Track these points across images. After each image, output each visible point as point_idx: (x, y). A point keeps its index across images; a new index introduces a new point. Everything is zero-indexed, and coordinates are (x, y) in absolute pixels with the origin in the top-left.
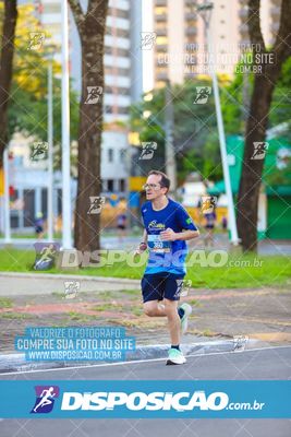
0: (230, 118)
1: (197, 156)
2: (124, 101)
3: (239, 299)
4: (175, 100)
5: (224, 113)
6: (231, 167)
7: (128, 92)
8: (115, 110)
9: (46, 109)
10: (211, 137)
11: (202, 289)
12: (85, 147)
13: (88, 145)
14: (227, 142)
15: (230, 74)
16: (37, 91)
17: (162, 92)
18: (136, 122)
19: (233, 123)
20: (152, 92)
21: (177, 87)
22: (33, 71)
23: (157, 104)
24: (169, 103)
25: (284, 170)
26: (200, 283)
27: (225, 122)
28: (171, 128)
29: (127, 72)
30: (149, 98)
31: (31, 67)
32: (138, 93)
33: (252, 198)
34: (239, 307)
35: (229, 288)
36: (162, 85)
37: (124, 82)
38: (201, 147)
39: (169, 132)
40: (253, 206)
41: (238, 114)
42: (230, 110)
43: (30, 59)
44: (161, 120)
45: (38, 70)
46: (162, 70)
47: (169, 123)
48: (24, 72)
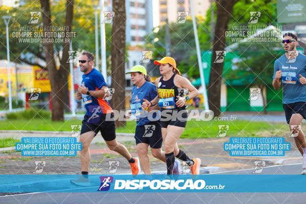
0: (204, 41)
1: (185, 65)
2: (142, 33)
3: (208, 144)
4: (171, 32)
5: (200, 39)
6: (204, 70)
7: (144, 28)
8: (137, 39)
9: (95, 37)
10: (192, 52)
11: (187, 139)
12: (115, 56)
13: (117, 55)
14: (202, 55)
15: (203, 16)
16: (90, 28)
17: (164, 27)
18: (149, 45)
19: (206, 44)
20: (159, 27)
21: (173, 24)
22: (88, 16)
23: (161, 34)
24: (168, 33)
25: (236, 70)
26: (185, 135)
27: (201, 44)
28: (169, 47)
29: (144, 17)
30: (156, 31)
31: (87, 13)
32: (151, 28)
33: (217, 86)
34: (208, 149)
35: (203, 138)
36: (164, 23)
37: (142, 22)
38: (188, 58)
39: (168, 50)
40: (218, 90)
41: (209, 39)
42: (204, 36)
43: (86, 9)
44: (163, 43)
45: (91, 16)
46: (164, 15)
47: (168, 45)
48: (82, 17)
